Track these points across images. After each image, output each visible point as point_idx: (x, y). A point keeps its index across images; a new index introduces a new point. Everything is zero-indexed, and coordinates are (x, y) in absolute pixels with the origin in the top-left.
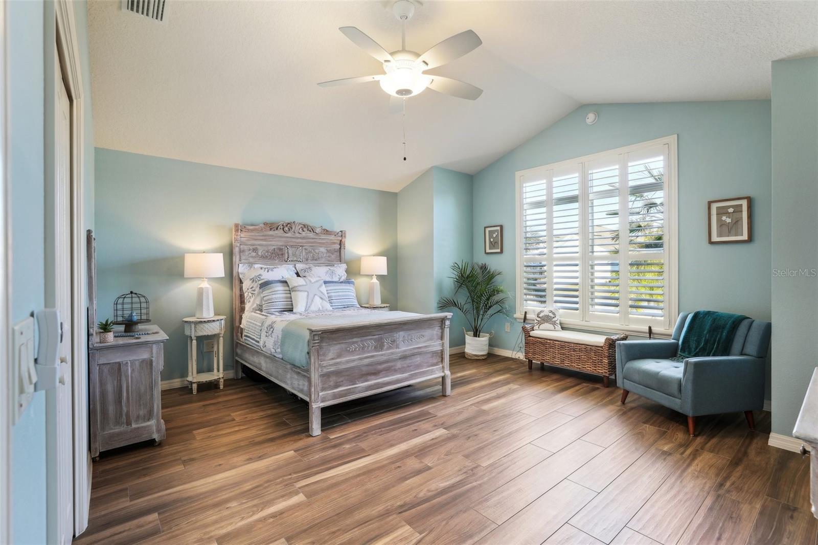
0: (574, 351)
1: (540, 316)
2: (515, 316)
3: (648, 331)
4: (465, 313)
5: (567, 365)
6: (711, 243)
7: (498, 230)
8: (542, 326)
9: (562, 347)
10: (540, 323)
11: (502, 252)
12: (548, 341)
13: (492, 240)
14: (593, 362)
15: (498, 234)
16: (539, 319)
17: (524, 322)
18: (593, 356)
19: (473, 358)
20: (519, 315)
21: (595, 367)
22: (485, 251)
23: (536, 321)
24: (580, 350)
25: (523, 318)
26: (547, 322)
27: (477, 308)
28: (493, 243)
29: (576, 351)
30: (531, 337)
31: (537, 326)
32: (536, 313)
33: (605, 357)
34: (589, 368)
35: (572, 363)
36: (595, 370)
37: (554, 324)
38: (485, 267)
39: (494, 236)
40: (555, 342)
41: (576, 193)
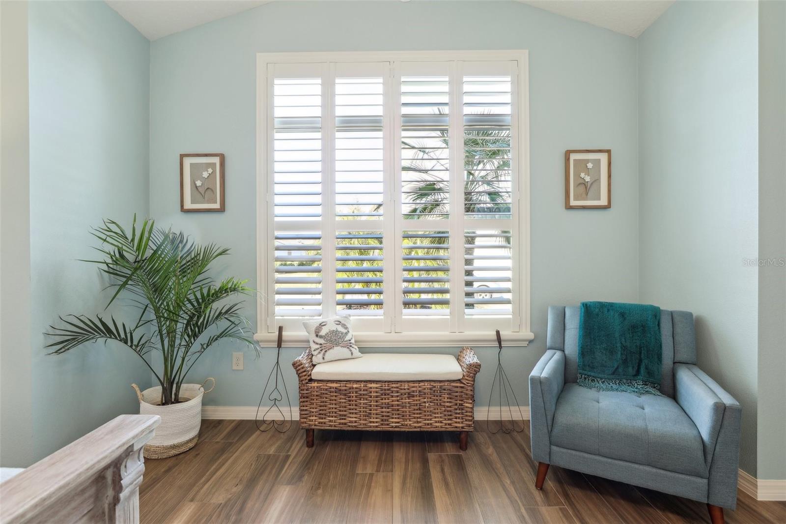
0: (409, 398)
1: (323, 332)
2: (258, 336)
3: (495, 337)
4: (139, 348)
5: (394, 424)
6: (570, 208)
7: (215, 164)
8: (330, 355)
9: (385, 393)
10: (323, 349)
11: (222, 209)
12: (355, 386)
13: (199, 183)
14: (445, 411)
15: (214, 172)
16: (321, 341)
17: (279, 346)
18: (446, 400)
19: (165, 456)
20: (265, 333)
21: (449, 420)
22: (182, 206)
23: (314, 346)
24: (422, 393)
25: (276, 338)
26: (337, 345)
27: (171, 332)
28: (202, 190)
29: (413, 396)
30: (315, 381)
31: (320, 356)
32: (314, 329)
33: (467, 399)
34: (437, 424)
35: (405, 420)
36: (449, 424)
37: (349, 346)
38: (181, 241)
39: (205, 175)
40: (370, 385)
41: (379, 111)
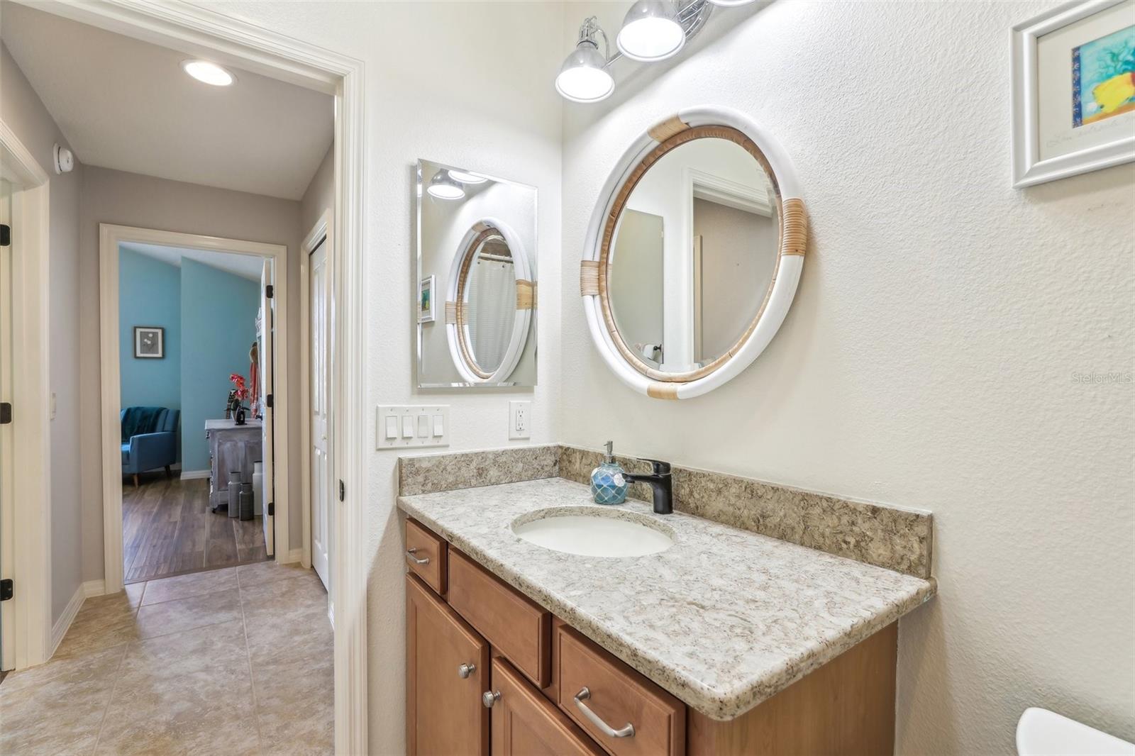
6: (136, 357)
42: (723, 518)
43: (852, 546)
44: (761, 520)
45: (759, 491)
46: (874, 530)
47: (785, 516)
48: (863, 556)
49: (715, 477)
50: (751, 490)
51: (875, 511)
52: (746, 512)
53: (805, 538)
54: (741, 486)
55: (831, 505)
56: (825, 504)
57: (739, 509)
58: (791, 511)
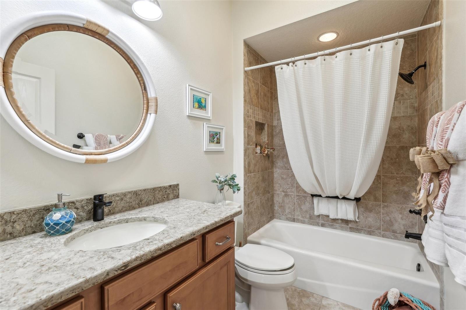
42: (124, 209)
43: (166, 198)
44: (140, 203)
45: (139, 193)
46: (170, 191)
47: (148, 198)
48: (168, 199)
49: (119, 194)
50: (136, 193)
51: (170, 186)
52: (134, 203)
53: (154, 201)
54: (132, 194)
55: (160, 189)
56: (159, 189)
57: (131, 203)
58: (150, 195)
